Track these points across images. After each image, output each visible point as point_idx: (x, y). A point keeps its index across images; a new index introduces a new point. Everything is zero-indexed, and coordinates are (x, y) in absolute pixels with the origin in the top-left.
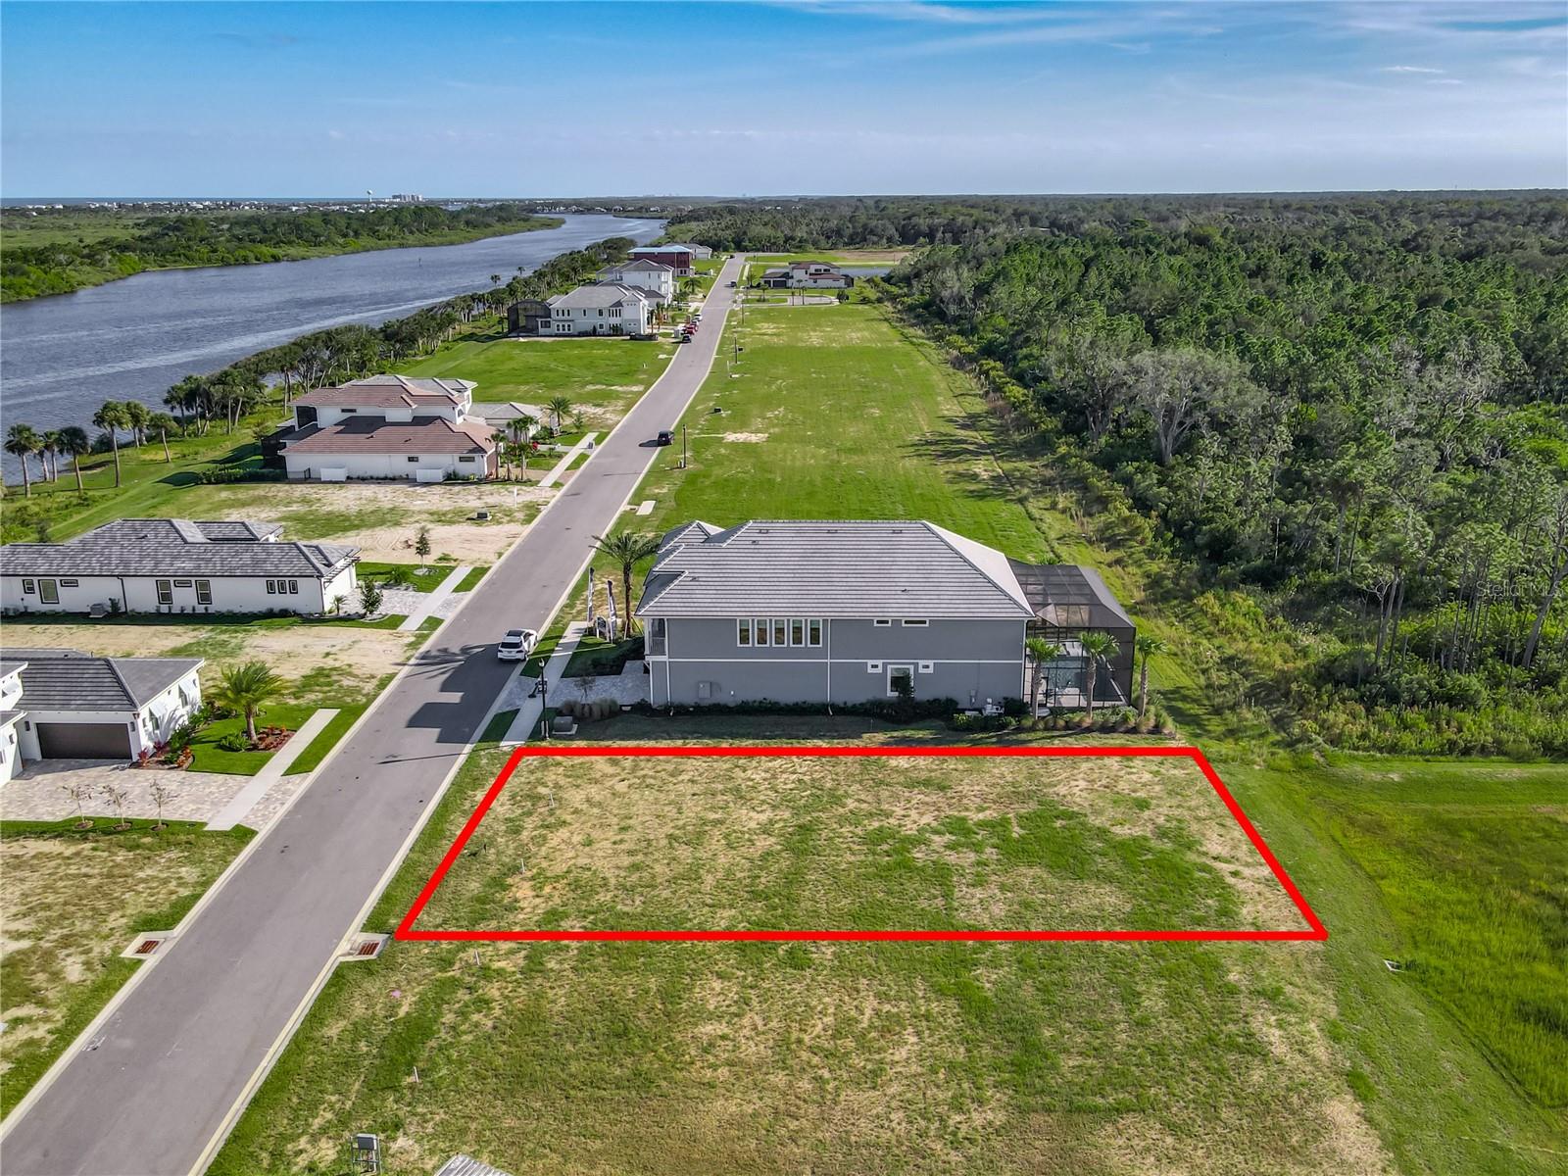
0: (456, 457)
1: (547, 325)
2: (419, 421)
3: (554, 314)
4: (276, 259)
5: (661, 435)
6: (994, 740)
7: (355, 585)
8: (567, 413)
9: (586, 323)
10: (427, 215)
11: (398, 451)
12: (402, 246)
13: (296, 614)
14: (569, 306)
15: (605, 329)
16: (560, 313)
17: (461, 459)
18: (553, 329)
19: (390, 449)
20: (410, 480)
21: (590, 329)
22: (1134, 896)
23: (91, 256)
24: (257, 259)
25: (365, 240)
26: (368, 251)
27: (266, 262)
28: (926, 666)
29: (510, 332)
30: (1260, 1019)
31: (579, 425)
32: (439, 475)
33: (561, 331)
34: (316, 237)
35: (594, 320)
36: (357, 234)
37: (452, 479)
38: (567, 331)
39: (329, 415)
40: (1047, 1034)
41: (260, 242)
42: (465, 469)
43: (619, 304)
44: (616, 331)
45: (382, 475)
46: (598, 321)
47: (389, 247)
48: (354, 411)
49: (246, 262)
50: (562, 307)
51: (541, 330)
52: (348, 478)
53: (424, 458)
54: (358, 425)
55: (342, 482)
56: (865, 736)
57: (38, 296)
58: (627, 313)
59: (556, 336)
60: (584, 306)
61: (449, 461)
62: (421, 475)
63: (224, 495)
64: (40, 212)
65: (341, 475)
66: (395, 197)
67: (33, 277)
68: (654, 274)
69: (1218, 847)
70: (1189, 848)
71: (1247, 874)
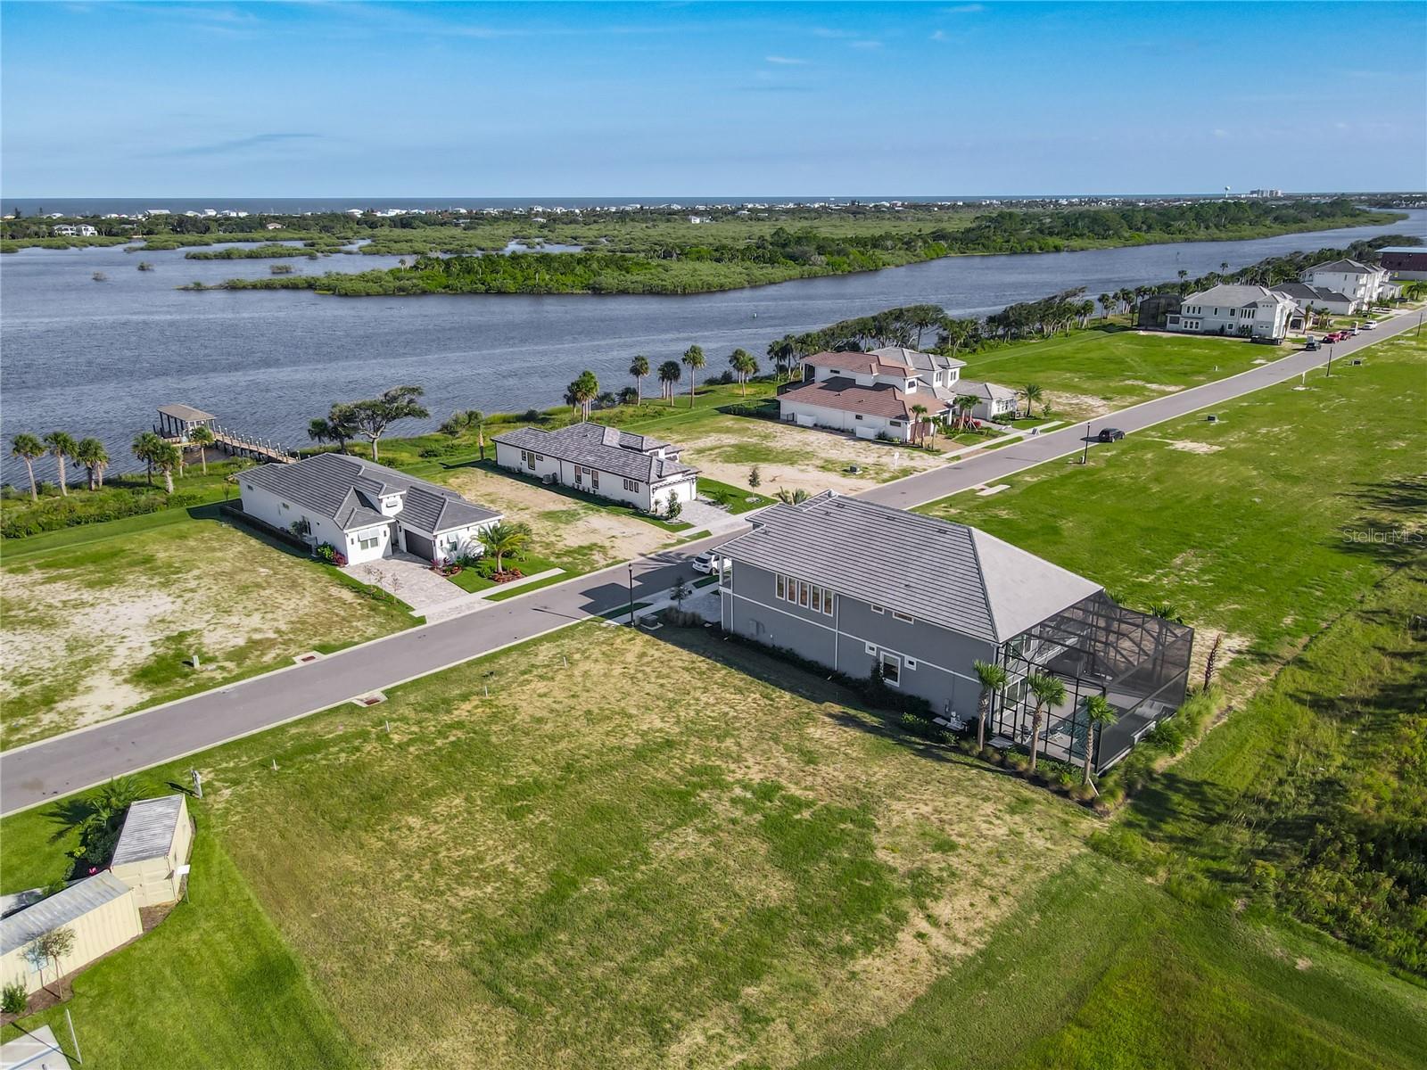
0: (889, 420)
1: (1175, 321)
2: (879, 387)
3: (1184, 311)
4: (1057, 249)
5: (1103, 432)
6: (921, 747)
7: (694, 498)
8: (1038, 399)
9: (1213, 322)
10: (1233, 210)
11: (850, 409)
12: (1187, 240)
13: (635, 507)
14: (1201, 304)
15: (1233, 330)
16: (1191, 310)
17: (892, 423)
18: (1181, 326)
19: (845, 407)
20: (850, 434)
21: (1218, 327)
23: (908, 244)
24: (1041, 249)
25: (1156, 234)
26: (1151, 244)
27: (1048, 252)
28: (908, 662)
29: (1139, 325)
31: (1047, 412)
32: (871, 434)
33: (1188, 328)
34: (1105, 231)
35: (1225, 320)
36: (1150, 228)
37: (883, 439)
38: (1194, 329)
39: (822, 374)
41: (1057, 234)
42: (894, 432)
43: (1254, 305)
44: (1244, 332)
45: (837, 426)
46: (1227, 320)
47: (1173, 241)
48: (838, 372)
49: (1030, 251)
50: (1194, 304)
51: (1169, 326)
52: (815, 425)
53: (867, 418)
54: (838, 384)
55: (809, 428)
56: (828, 704)
57: (850, 272)
58: (1261, 315)
59: (1183, 332)
60: (1215, 304)
61: (882, 423)
62: (860, 432)
63: (729, 424)
64: (941, 208)
65: (809, 421)
66: (1252, 193)
67: (851, 257)
68: (1352, 276)
69: (948, 910)
70: (917, 896)
71: (933, 942)
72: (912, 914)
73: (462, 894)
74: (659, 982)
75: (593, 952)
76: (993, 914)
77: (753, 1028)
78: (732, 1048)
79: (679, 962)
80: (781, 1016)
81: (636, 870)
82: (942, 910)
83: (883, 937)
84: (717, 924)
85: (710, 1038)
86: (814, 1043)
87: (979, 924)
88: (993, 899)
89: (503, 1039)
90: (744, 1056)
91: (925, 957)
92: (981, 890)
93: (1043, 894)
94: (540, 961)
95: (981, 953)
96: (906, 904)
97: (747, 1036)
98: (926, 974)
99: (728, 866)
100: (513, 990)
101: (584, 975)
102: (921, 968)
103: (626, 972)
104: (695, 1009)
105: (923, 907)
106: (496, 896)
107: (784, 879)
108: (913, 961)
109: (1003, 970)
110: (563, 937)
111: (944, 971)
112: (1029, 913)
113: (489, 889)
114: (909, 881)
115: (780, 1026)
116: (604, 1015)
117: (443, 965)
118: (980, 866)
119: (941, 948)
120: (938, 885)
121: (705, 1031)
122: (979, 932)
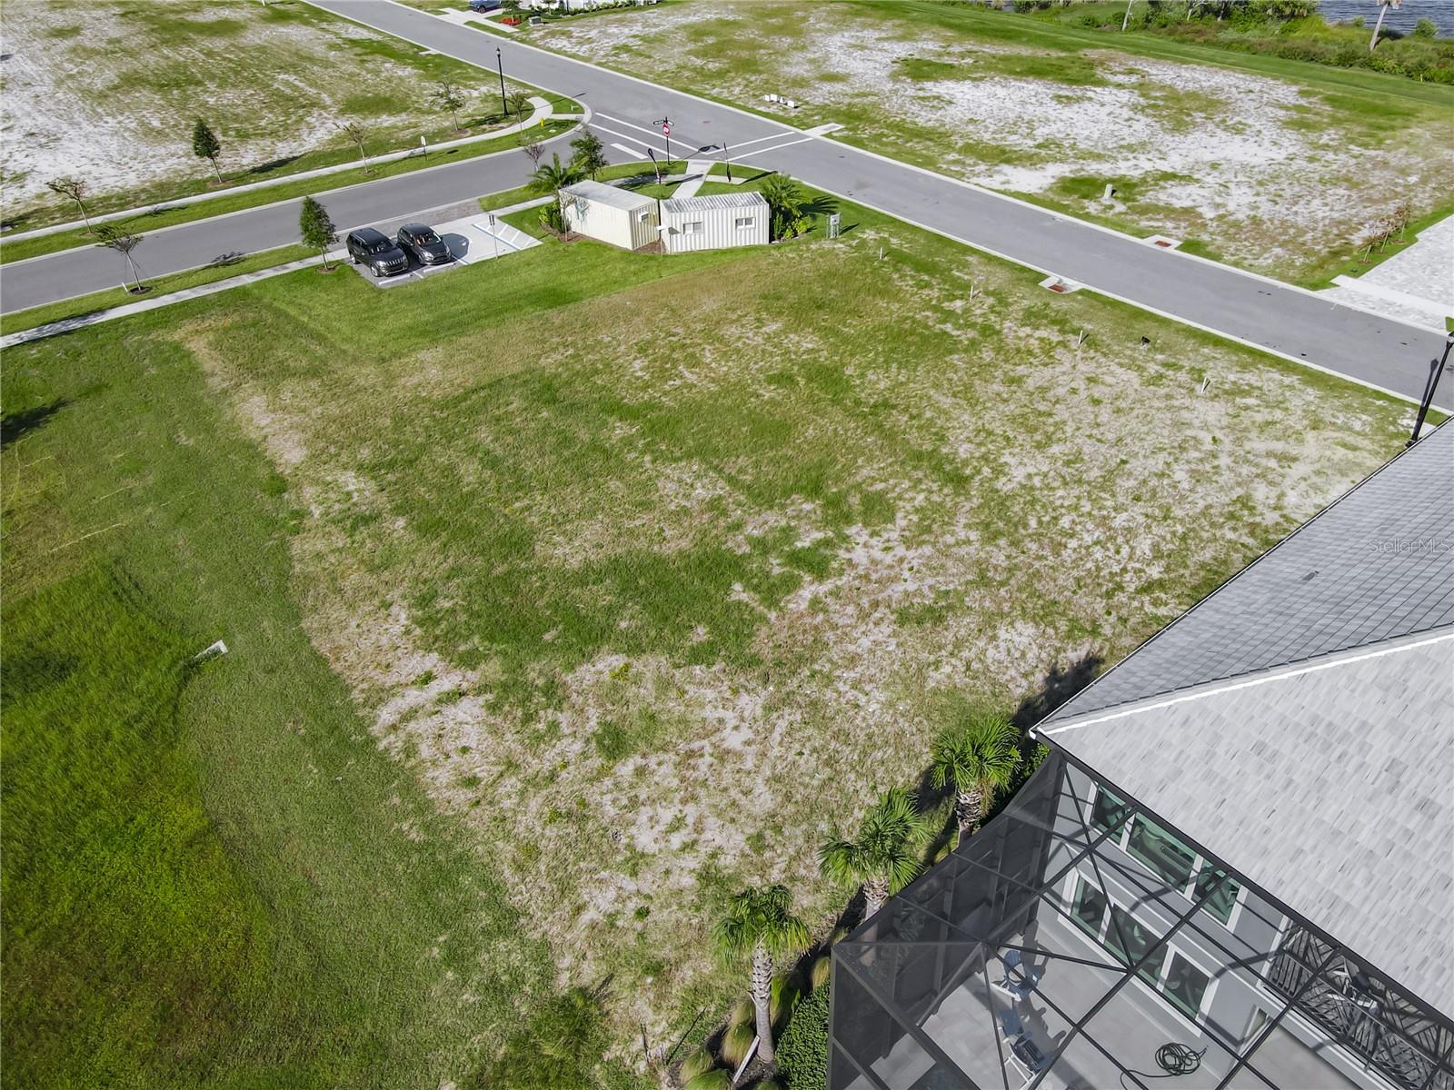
22: (540, 569)
30: (367, 493)
40: (545, 414)
69: (463, 718)
70: (503, 685)
71: (412, 691)
72: (469, 674)
73: (638, 361)
74: (448, 468)
76: (444, 775)
77: (349, 522)
78: (330, 508)
79: (470, 479)
80: (353, 542)
81: (643, 453)
82: (469, 710)
83: (437, 638)
84: (517, 505)
85: (349, 494)
86: (310, 569)
87: (425, 751)
88: (472, 782)
89: (424, 394)
90: (317, 516)
91: (390, 680)
92: (497, 770)
93: (463, 861)
94: (514, 405)
95: (373, 741)
96: (493, 669)
97: (339, 517)
98: (361, 675)
99: (633, 519)
100: (483, 394)
101: (483, 427)
102: (373, 672)
103: (473, 450)
105: (481, 690)
106: (628, 378)
107: (586, 562)
108: (388, 666)
109: (330, 763)
111: (357, 696)
112: (427, 827)
113: (639, 374)
114: (541, 681)
118: (551, 779)
119: (397, 698)
120: (519, 713)
121: (360, 491)
122: (410, 750)
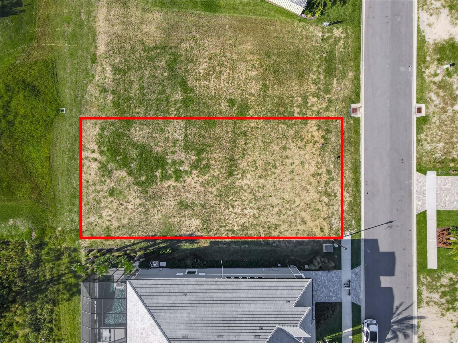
22: (128, 136)
69: (93, 167)
70: (104, 164)
71: (90, 152)
72: (100, 156)
73: (206, 64)
74: (132, 82)
75: (155, 77)
77: (101, 88)
78: (100, 79)
79: (133, 91)
80: (99, 97)
81: (175, 110)
82: (95, 165)
83: (100, 142)
84: (137, 110)
85: (106, 77)
86: (89, 98)
87: (85, 169)
88: (88, 182)
89: (145, 39)
90: (96, 80)
91: (88, 146)
92: (92, 183)
94: (162, 63)
97: (100, 85)
99: (156, 133)
100: (158, 51)
101: (149, 69)
102: (86, 142)
103: (141, 78)
104: (117, 82)
105: (99, 162)
106: (197, 71)
107: (138, 141)
108: (89, 142)
110: (166, 74)
113: (201, 71)
114: (110, 169)
115: (97, 95)
116: (132, 64)
117: (181, 43)
118: (98, 192)
119: (86, 152)
120: (102, 174)
121: (109, 78)
